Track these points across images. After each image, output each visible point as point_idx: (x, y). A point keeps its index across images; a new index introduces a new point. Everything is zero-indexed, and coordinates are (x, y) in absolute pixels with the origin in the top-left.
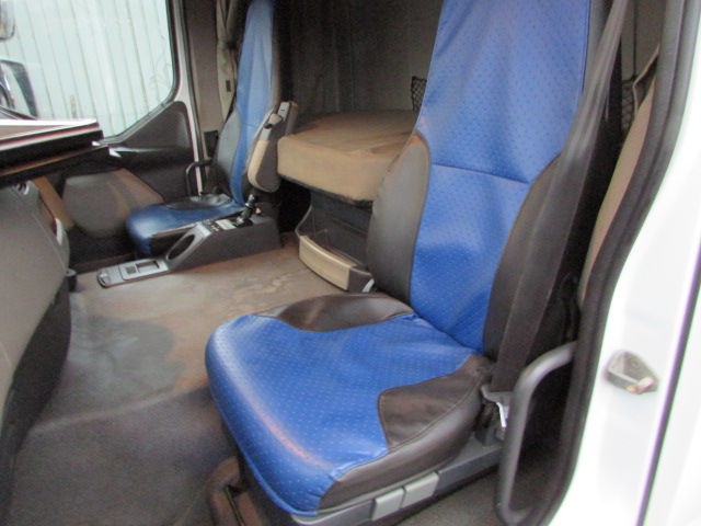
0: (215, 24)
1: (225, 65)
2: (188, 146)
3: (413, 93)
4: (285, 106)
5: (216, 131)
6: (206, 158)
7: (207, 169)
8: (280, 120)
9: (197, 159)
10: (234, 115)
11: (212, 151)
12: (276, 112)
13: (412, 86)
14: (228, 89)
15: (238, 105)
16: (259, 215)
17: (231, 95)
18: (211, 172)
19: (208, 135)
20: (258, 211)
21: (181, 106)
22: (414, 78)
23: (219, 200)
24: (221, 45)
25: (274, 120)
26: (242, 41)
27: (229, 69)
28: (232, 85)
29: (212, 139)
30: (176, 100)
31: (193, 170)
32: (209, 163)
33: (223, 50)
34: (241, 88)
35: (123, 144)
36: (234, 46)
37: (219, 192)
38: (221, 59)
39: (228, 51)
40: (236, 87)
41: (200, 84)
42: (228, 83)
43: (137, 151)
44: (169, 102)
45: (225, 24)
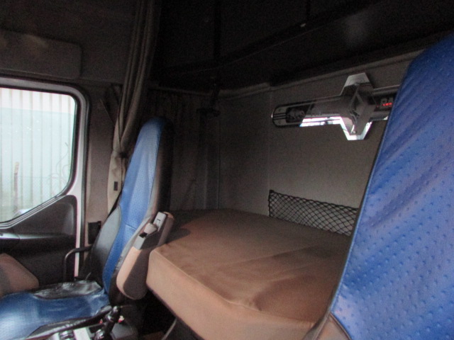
0: (112, 138)
1: (116, 170)
2: (71, 234)
3: (270, 202)
4: (161, 217)
5: (100, 222)
6: (87, 244)
7: (86, 254)
8: (155, 229)
9: (78, 246)
10: (116, 212)
11: (93, 238)
12: (152, 222)
13: (270, 197)
14: (116, 188)
15: (121, 204)
16: (122, 323)
17: (117, 193)
18: (89, 256)
19: (91, 225)
20: (121, 318)
21: (73, 200)
22: (271, 191)
23: (89, 289)
24: (115, 154)
25: (149, 229)
26: (132, 153)
27: (119, 173)
28: (119, 186)
29: (95, 229)
30: (69, 194)
31: (72, 256)
32: (89, 249)
33: (116, 158)
34: (125, 190)
35: (11, 231)
36: (125, 156)
37: (91, 279)
38: (113, 165)
39: (120, 159)
40: (122, 188)
41: (93, 182)
42: (116, 184)
43: (22, 237)
44: (61, 195)
45: (120, 139)
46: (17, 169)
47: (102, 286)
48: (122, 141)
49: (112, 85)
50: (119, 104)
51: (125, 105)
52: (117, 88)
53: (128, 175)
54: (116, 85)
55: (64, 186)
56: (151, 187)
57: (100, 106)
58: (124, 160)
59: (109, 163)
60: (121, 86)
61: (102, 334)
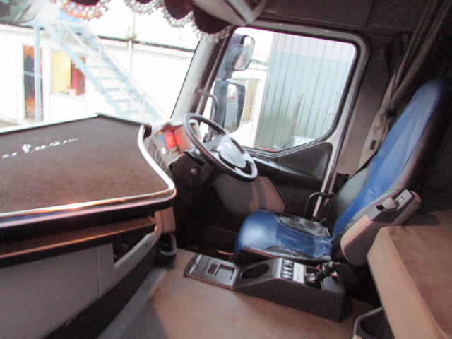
1: (378, 128)
2: (320, 178)
4: (406, 196)
5: (348, 175)
6: (330, 192)
7: (327, 200)
8: (394, 206)
9: (323, 190)
10: (365, 172)
11: (337, 189)
12: (394, 197)
14: (372, 147)
15: (372, 164)
16: (335, 278)
17: (372, 152)
18: (329, 202)
19: (339, 175)
20: (335, 274)
21: (330, 147)
23: (320, 232)
24: (382, 111)
25: (388, 204)
26: (401, 113)
27: (380, 132)
29: (342, 180)
30: (327, 141)
31: (315, 198)
32: (331, 197)
33: (381, 116)
34: (380, 152)
35: (276, 161)
36: (392, 115)
37: (324, 224)
38: (376, 122)
39: (386, 117)
40: (379, 148)
41: (351, 137)
42: (374, 142)
43: (282, 169)
44: (322, 141)
45: (391, 97)
47: (331, 235)
48: (394, 98)
49: (400, 34)
50: (402, 53)
51: (407, 60)
52: (405, 37)
53: (389, 136)
54: (404, 33)
55: (325, 132)
56: (406, 160)
57: (380, 56)
58: (390, 120)
59: (373, 119)
60: (410, 34)
61: (313, 279)
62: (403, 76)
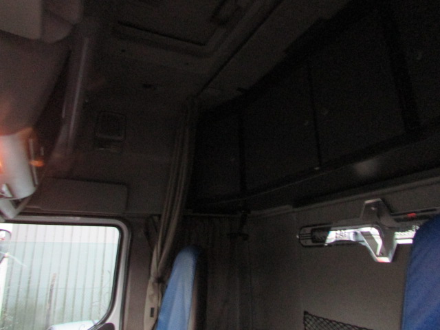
0: (151, 260)
1: (153, 295)
3: (305, 325)
13: (305, 319)
14: (152, 315)
17: (152, 321)
21: (111, 327)
22: (306, 313)
24: (152, 279)
26: (169, 277)
27: (155, 298)
28: (155, 312)
30: (108, 322)
33: (153, 284)
34: (161, 318)
36: (162, 282)
38: (150, 290)
39: (156, 284)
40: (158, 315)
41: (130, 309)
42: (152, 310)
44: (101, 323)
45: (158, 265)
46: (53, 280)
48: (160, 266)
49: (152, 216)
50: (157, 231)
51: (163, 234)
52: (156, 218)
53: (164, 304)
54: (156, 215)
57: (141, 234)
58: (160, 285)
59: (146, 288)
60: (160, 216)
62: (162, 247)
